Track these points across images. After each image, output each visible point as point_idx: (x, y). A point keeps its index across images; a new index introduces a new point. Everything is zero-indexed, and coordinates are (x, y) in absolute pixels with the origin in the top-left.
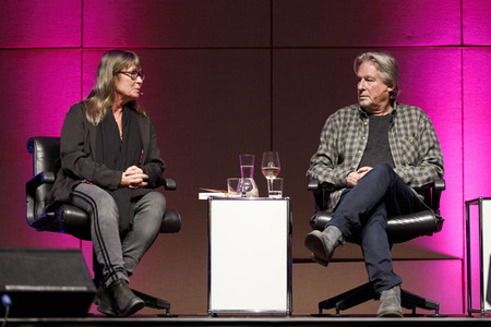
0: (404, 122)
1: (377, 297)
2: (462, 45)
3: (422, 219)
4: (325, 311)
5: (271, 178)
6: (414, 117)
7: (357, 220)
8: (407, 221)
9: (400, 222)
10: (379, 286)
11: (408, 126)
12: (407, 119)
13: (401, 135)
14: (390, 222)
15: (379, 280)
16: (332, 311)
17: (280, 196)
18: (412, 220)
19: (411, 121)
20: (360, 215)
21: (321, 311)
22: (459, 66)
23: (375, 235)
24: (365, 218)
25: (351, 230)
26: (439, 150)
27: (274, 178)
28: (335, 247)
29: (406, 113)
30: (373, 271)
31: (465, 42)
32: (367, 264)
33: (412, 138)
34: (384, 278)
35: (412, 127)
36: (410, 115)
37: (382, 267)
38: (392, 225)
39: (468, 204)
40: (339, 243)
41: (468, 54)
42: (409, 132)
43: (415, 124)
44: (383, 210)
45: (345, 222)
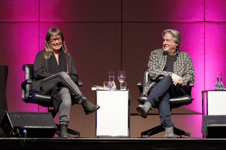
0: (181, 58)
1: (164, 130)
2: (205, 21)
3: (184, 99)
4: (143, 136)
5: (122, 81)
6: (185, 57)
7: (157, 100)
8: (178, 99)
9: (175, 100)
10: (165, 126)
11: (182, 60)
12: (182, 57)
13: (179, 64)
14: (171, 100)
15: (165, 123)
16: (147, 136)
17: (125, 89)
18: (180, 99)
19: (184, 58)
20: (159, 97)
21: (142, 136)
22: (203, 31)
23: (164, 105)
24: (161, 98)
25: (155, 103)
26: (193, 70)
27: (123, 81)
28: (149, 111)
29: (182, 55)
30: (163, 119)
31: (206, 20)
32: (160, 117)
33: (183, 65)
34: (167, 123)
35: (184, 61)
36: (183, 56)
37: (167, 118)
38: (172, 101)
39: (203, 92)
40: (151, 109)
41: (207, 25)
42: (182, 62)
43: (185, 59)
44: (168, 95)
45: (153, 100)
